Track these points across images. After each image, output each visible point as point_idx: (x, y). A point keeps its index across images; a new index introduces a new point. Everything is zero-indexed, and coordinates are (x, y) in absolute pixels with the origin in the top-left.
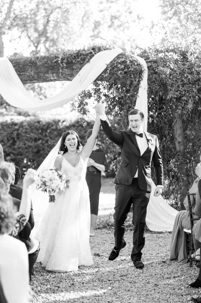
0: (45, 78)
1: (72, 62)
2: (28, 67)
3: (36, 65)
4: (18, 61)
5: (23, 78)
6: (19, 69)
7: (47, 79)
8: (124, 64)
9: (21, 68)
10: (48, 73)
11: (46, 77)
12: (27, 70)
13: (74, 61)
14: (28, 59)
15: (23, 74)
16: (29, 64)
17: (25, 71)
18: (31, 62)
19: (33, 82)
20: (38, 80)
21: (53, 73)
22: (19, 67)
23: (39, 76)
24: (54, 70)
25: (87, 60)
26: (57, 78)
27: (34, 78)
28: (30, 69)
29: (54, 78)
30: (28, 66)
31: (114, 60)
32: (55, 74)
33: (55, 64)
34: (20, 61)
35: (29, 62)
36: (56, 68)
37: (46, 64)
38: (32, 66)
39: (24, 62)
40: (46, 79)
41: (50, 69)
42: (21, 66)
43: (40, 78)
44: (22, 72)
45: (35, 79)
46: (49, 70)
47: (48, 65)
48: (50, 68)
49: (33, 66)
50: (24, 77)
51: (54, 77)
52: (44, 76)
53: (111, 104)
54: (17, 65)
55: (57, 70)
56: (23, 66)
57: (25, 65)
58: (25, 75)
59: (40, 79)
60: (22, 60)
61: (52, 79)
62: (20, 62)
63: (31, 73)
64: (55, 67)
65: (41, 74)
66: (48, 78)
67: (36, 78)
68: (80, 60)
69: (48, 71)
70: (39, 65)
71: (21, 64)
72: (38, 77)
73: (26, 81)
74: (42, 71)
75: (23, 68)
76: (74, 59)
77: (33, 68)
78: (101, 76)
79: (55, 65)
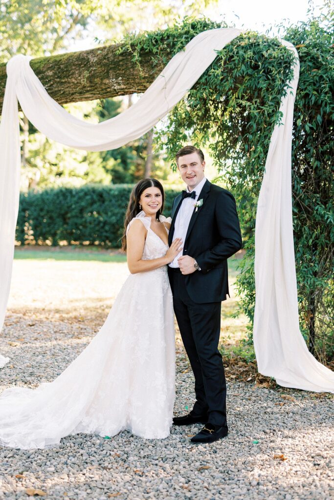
0: (104, 87)
1: (150, 52)
2: (73, 67)
3: (87, 63)
4: (58, 59)
5: (67, 89)
6: (59, 72)
7: (109, 90)
8: (252, 50)
9: (62, 69)
10: (108, 77)
11: (105, 84)
12: (73, 74)
13: (155, 50)
14: (75, 54)
15: (65, 82)
16: (76, 63)
17: (69, 76)
18: (79, 58)
19: (84, 96)
20: (93, 92)
21: (117, 78)
22: (59, 68)
23: (93, 85)
24: (120, 70)
25: (179, 45)
26: (125, 87)
27: (86, 89)
28: (77, 72)
29: (119, 87)
30: (74, 65)
31: (232, 43)
32: (120, 78)
33: (121, 58)
34: (62, 58)
35: (76, 59)
36: (122, 65)
37: (105, 59)
38: (80, 65)
39: (68, 59)
40: (106, 89)
41: (111, 69)
42: (62, 66)
43: (96, 88)
44: (64, 79)
45: (88, 91)
46: (110, 71)
47: (108, 60)
48: (111, 66)
49: (82, 66)
50: (67, 87)
51: (119, 84)
52: (102, 83)
53: (227, 139)
54: (56, 65)
55: (123, 70)
56: (66, 67)
57: (69, 65)
58: (69, 83)
59: (96, 90)
60: (64, 57)
61: (116, 88)
62: (60, 60)
63: (79, 78)
64: (121, 63)
65: (97, 80)
66: (108, 88)
67: (88, 89)
68: (165, 46)
69: (108, 72)
70: (92, 62)
71: (63, 63)
72: (91, 87)
73: (73, 94)
74: (98, 74)
75: (65, 69)
76: (154, 45)
77: (83, 69)
78: (206, 77)
79: (121, 61)
